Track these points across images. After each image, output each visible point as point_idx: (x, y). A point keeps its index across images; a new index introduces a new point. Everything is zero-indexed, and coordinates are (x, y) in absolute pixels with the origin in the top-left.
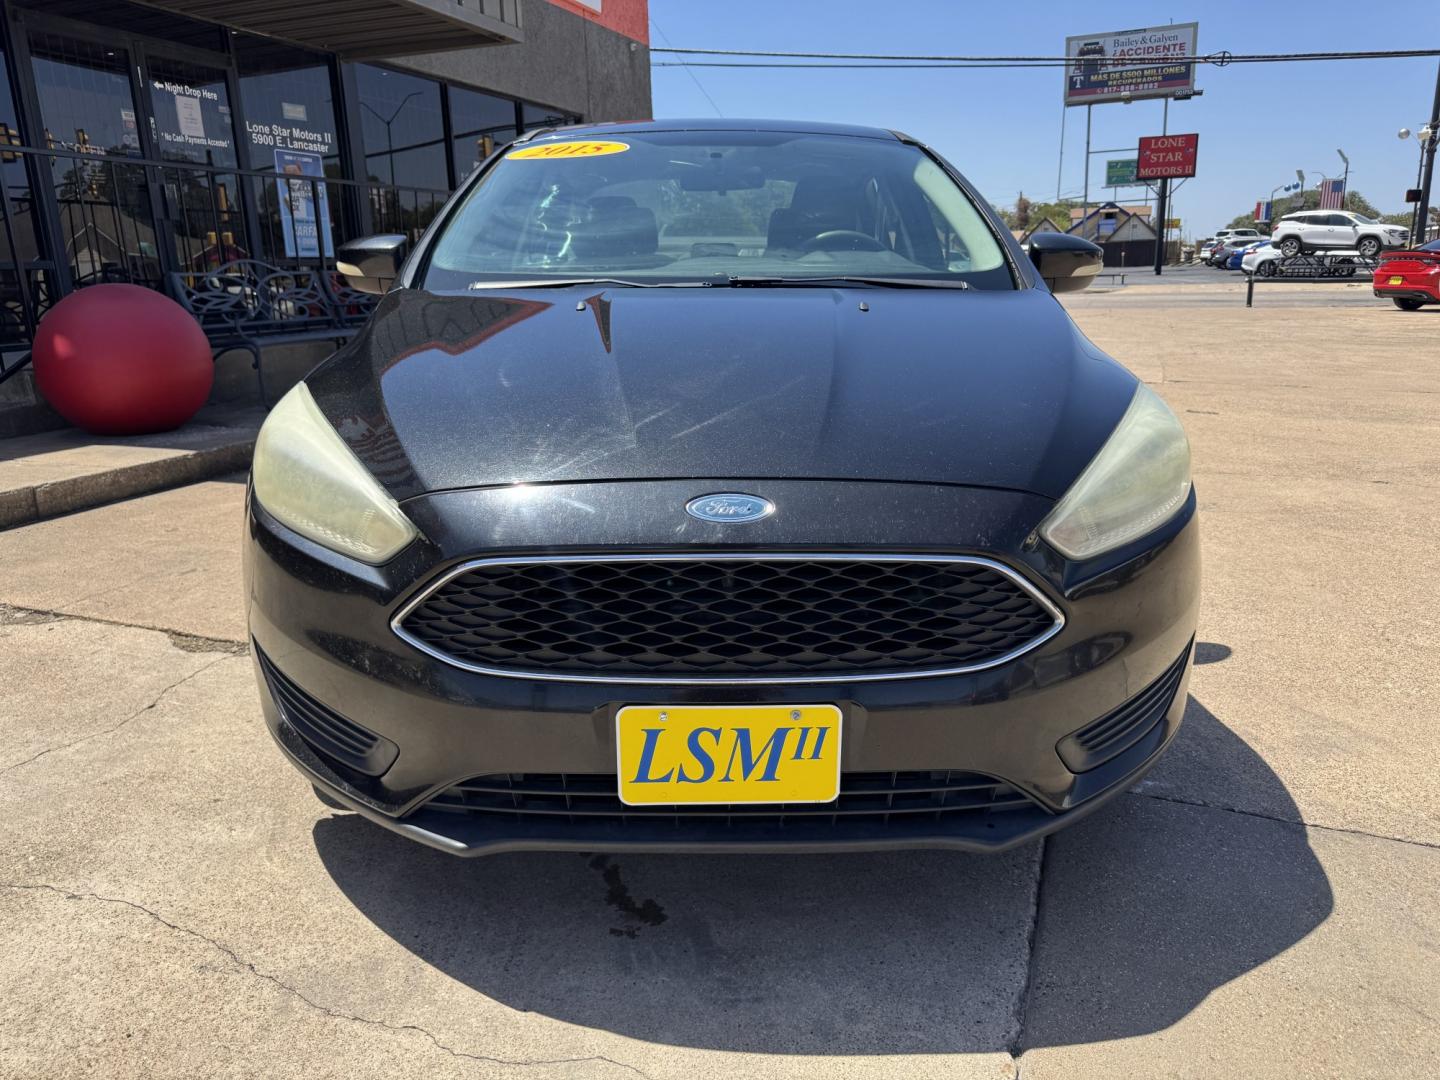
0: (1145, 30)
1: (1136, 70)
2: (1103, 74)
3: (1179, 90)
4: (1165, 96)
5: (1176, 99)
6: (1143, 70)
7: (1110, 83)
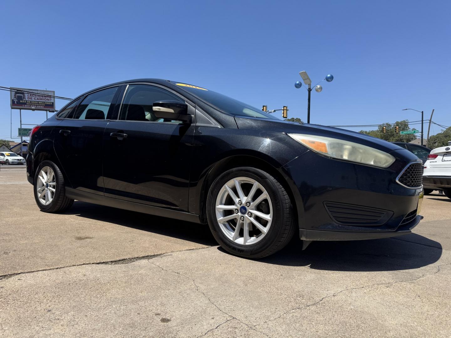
0: (38, 90)
1: (36, 101)
2: (24, 101)
3: (51, 109)
4: (46, 110)
5: (49, 112)
6: (38, 102)
7: (27, 104)
